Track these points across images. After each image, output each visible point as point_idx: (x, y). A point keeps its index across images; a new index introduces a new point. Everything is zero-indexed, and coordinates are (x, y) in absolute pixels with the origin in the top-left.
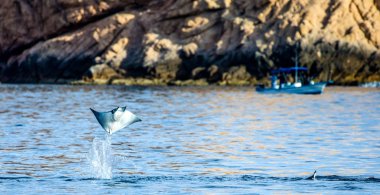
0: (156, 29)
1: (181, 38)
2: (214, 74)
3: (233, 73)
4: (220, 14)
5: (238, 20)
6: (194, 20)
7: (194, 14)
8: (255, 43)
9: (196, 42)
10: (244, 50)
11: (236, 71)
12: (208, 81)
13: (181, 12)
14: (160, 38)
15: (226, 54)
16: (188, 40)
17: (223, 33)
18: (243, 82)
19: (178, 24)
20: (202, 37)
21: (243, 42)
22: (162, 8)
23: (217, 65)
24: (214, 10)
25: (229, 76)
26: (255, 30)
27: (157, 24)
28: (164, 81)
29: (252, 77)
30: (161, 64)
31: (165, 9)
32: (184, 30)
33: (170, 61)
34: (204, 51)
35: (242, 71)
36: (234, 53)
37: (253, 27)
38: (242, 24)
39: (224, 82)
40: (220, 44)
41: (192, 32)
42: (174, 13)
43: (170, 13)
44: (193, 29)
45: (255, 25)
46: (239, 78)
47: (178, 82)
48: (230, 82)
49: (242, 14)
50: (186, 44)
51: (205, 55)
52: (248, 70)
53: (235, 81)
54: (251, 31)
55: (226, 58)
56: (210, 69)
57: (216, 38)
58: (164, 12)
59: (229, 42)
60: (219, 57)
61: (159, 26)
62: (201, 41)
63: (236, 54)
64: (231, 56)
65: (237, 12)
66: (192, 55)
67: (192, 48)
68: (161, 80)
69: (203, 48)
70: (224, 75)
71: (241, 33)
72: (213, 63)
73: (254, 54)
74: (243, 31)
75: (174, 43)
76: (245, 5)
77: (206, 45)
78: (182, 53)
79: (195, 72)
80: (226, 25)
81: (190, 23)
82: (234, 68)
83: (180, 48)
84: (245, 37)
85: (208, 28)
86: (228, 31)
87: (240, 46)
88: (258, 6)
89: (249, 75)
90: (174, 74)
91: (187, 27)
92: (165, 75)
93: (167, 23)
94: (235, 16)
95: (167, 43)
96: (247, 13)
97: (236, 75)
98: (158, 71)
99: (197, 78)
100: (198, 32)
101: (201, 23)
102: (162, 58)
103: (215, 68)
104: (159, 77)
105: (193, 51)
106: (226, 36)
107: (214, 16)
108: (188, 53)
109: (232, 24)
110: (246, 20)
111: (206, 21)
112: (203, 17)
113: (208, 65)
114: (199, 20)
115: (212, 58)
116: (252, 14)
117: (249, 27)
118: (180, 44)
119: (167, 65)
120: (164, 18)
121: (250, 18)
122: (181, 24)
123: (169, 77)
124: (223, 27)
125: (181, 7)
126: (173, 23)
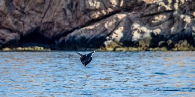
0: (138, 22)
1: (151, 26)
2: (170, 45)
3: (180, 44)
4: (172, 13)
5: (182, 16)
6: (158, 17)
7: (158, 14)
8: (192, 28)
9: (159, 28)
10: (186, 32)
11: (182, 43)
12: (167, 48)
13: (152, 12)
15: (176, 34)
16: (155, 27)
17: (174, 23)
18: (186, 48)
20: (163, 26)
21: (185, 27)
22: (141, 11)
23: (172, 40)
24: (169, 11)
25: (179, 46)
26: (191, 21)
27: (139, 19)
29: (191, 46)
30: (141, 40)
31: (142, 11)
32: (153, 22)
33: (146, 38)
34: (164, 32)
35: (185, 43)
36: (180, 33)
37: (190, 20)
38: (184, 18)
39: (176, 49)
40: (173, 29)
41: (157, 23)
42: (148, 13)
43: (145, 13)
44: (158, 21)
45: (191, 18)
46: (184, 46)
47: (151, 49)
48: (179, 49)
49: (184, 13)
50: (154, 29)
52: (188, 42)
53: (182, 48)
54: (190, 22)
55: (176, 36)
56: (167, 42)
57: (171, 26)
58: (142, 13)
59: (178, 27)
60: (173, 36)
61: (139, 20)
62: (162, 28)
63: (182, 34)
64: (179, 35)
65: (181, 12)
66: (158, 35)
67: (157, 31)
68: (142, 48)
69: (163, 31)
70: (176, 45)
71: (184, 23)
72: (169, 39)
73: (191, 34)
74: (185, 22)
75: (148, 29)
76: (185, 8)
77: (165, 29)
78: (152, 34)
79: (160, 44)
80: (176, 18)
81: (156, 18)
82: (181, 41)
83: (151, 31)
84: (186, 25)
85: (166, 21)
86: (177, 22)
87: (184, 30)
88: (193, 8)
89: (189, 45)
90: (148, 45)
91: (155, 20)
92: (143, 46)
93: (144, 18)
94: (180, 14)
95: (144, 29)
96: (186, 12)
97: (182, 45)
98: (140, 43)
99: (161, 47)
100: (161, 23)
101: (162, 18)
102: (142, 36)
103: (170, 42)
104: (141, 46)
105: (158, 33)
106: (176, 25)
107: (169, 14)
108: (156, 34)
109: (179, 18)
110: (187, 16)
111: (165, 17)
112: (163, 15)
113: (167, 40)
114: (161, 16)
115: (169, 36)
116: (190, 13)
117: (188, 20)
118: (151, 29)
119: (145, 40)
120: (142, 16)
121: (188, 15)
122: (152, 19)
123: (146, 46)
124: (174, 20)
125: (151, 10)
126: (147, 18)
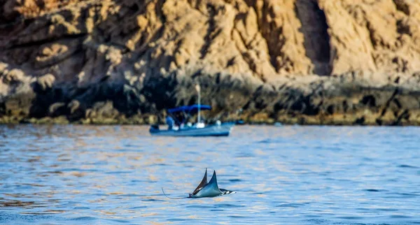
14: (10, 68)
19: (31, 52)
28: (16, 119)
51: (64, 88)
